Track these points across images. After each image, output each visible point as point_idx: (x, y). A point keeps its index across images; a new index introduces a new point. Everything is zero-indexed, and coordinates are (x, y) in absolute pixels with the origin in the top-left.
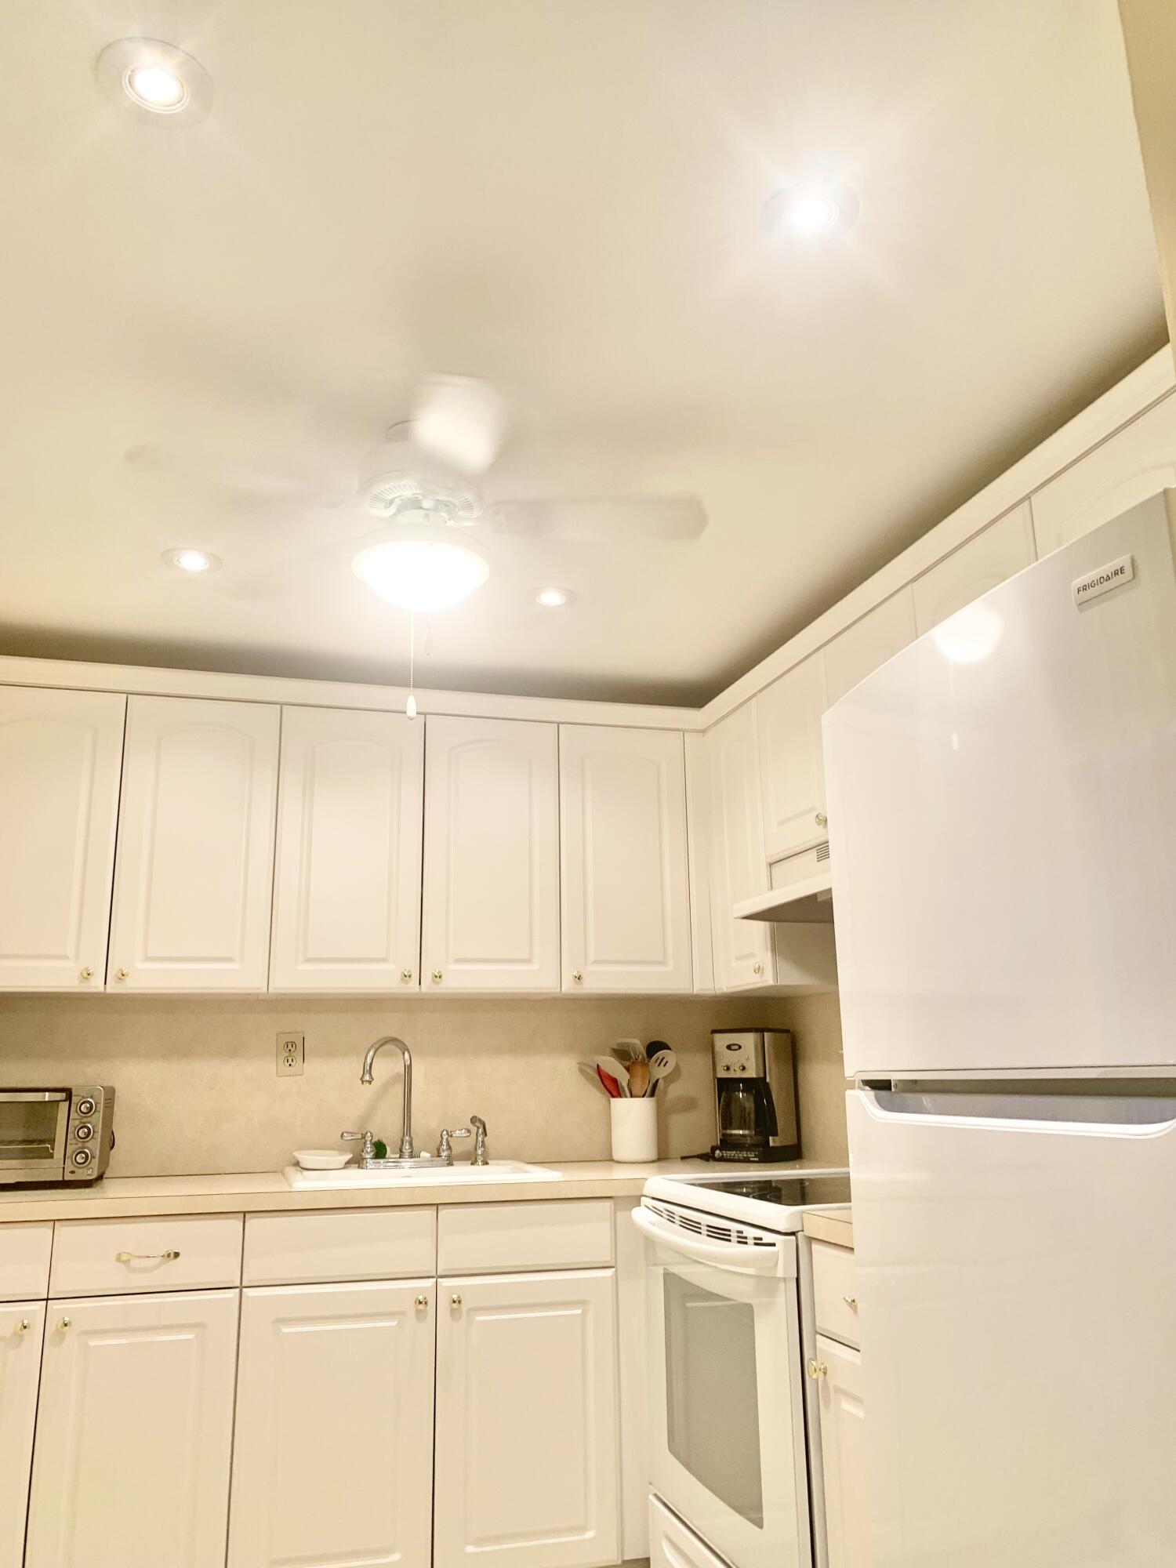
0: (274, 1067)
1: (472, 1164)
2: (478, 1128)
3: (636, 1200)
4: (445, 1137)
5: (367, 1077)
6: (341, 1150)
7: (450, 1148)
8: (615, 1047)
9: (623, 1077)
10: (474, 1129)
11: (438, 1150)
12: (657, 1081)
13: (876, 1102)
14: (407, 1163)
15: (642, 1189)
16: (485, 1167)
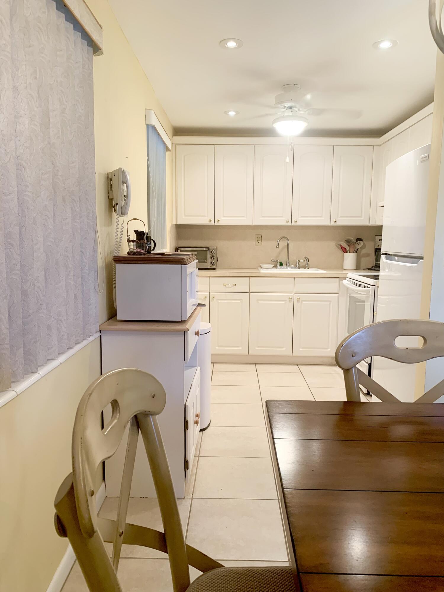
0: (254, 243)
1: (305, 268)
2: (307, 260)
3: (345, 278)
4: (298, 262)
5: (278, 247)
6: (271, 264)
7: (299, 264)
8: (346, 240)
9: (348, 248)
10: (305, 260)
11: (296, 265)
12: (358, 249)
13: (385, 258)
14: (289, 268)
15: (346, 276)
16: (308, 269)
